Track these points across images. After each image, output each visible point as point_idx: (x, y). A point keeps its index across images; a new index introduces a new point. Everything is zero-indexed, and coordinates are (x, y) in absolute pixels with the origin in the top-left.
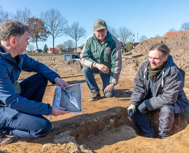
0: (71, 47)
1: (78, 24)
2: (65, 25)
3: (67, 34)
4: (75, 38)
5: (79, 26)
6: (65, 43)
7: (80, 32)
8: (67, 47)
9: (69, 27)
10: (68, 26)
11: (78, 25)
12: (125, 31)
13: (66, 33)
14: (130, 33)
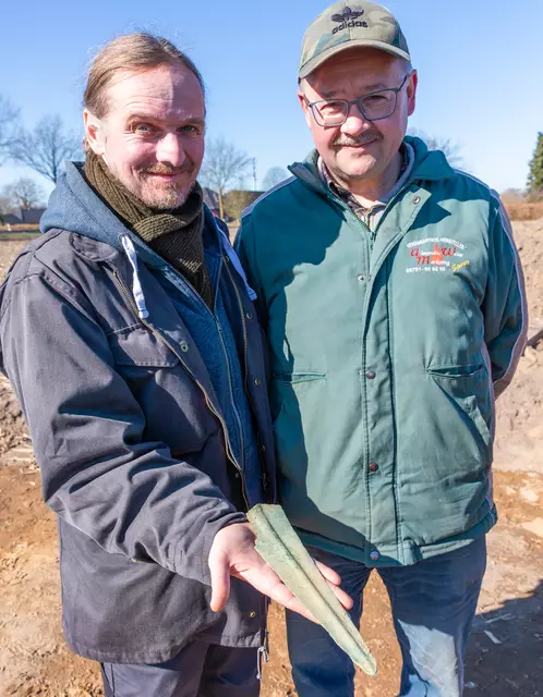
0: (33, 206)
1: (58, 124)
2: (10, 126)
3: (21, 158)
4: (52, 175)
5: (64, 132)
6: (8, 188)
7: (68, 154)
8: (16, 205)
9: (26, 135)
10: (22, 131)
11: (58, 126)
12: (225, 152)
13: (17, 156)
14: (238, 161)
